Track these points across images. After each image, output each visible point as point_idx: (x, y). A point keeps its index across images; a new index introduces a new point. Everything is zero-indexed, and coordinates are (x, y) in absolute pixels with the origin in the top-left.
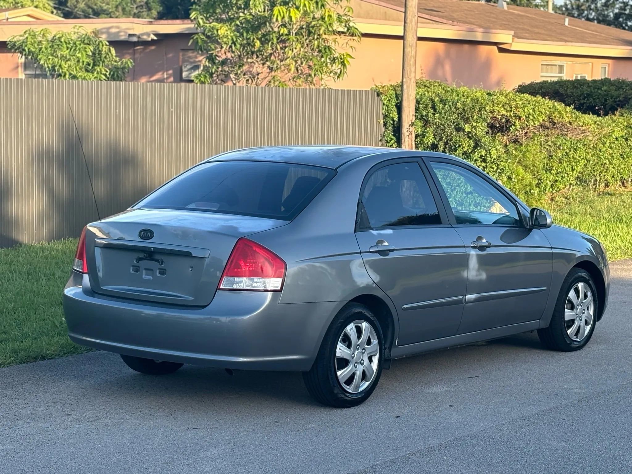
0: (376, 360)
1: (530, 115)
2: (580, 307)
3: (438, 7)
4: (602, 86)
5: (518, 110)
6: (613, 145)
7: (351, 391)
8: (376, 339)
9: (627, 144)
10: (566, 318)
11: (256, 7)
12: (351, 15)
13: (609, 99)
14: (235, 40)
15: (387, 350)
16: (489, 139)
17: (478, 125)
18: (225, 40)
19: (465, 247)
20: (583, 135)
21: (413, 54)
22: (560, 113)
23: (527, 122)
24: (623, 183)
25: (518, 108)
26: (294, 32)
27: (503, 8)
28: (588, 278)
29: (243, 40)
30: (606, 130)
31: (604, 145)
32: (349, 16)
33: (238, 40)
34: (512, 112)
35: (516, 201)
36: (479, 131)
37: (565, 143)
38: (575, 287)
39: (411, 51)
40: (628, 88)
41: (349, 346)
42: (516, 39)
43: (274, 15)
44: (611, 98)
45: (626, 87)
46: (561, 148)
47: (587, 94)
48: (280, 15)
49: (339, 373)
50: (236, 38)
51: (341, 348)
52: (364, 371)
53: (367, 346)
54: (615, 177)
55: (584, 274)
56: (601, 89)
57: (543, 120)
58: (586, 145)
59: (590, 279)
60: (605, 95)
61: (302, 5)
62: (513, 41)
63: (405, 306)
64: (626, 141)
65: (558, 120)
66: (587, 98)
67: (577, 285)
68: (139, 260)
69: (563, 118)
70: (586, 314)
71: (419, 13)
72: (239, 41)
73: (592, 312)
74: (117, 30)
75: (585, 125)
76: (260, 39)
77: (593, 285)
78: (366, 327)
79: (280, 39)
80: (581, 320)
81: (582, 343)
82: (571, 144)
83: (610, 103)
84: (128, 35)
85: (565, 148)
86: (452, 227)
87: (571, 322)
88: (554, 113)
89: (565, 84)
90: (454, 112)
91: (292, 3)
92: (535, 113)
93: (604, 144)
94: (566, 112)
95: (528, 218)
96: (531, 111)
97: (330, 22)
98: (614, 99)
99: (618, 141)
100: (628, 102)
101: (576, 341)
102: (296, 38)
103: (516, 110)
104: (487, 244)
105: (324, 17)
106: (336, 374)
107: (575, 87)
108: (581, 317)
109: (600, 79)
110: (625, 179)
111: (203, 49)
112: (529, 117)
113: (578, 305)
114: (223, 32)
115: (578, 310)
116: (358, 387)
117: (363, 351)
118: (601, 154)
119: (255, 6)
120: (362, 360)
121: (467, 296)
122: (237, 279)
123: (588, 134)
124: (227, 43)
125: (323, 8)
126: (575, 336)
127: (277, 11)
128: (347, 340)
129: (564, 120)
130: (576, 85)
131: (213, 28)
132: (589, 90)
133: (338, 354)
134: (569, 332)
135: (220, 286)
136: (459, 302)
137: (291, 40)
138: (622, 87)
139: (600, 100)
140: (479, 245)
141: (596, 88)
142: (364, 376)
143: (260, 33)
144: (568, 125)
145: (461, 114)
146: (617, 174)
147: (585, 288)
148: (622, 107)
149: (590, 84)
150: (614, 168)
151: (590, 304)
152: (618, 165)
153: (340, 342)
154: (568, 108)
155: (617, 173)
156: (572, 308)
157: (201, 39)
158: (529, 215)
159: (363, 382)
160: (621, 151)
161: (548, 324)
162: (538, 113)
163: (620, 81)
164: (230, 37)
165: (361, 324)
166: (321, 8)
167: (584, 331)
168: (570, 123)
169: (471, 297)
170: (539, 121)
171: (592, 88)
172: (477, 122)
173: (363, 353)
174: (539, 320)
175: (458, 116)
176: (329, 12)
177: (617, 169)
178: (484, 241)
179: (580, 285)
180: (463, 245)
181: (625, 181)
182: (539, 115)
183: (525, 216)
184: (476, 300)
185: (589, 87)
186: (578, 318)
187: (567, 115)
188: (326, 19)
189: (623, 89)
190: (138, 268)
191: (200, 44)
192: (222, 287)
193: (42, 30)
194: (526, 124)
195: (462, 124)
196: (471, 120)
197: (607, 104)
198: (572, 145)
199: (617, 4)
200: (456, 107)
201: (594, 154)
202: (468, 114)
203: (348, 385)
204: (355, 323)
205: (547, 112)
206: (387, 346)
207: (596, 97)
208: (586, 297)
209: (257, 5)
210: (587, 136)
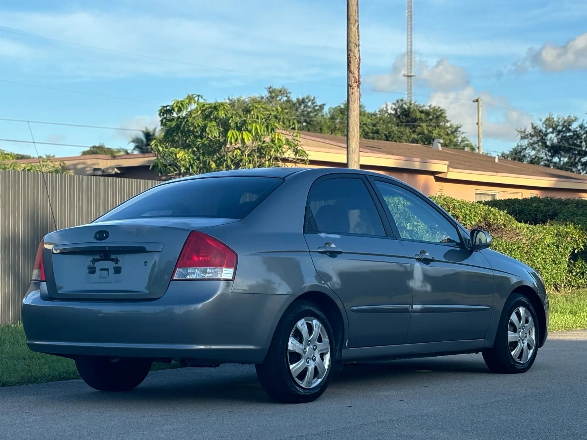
0: (327, 357)
1: (467, 215)
2: (522, 330)
3: (379, 146)
4: (532, 203)
5: (455, 210)
6: (545, 251)
7: (304, 387)
8: (327, 336)
9: (558, 250)
10: (510, 340)
11: (212, 133)
12: (298, 140)
13: (539, 214)
14: (192, 162)
15: (338, 352)
16: (430, 237)
17: (418, 224)
18: (183, 162)
19: (409, 258)
20: (517, 238)
21: (356, 159)
22: (494, 215)
23: (465, 221)
24: (556, 288)
25: (455, 208)
26: (247, 154)
27: (438, 149)
28: (528, 304)
29: (200, 163)
30: (538, 236)
31: (537, 251)
32: (297, 140)
33: (195, 162)
34: (450, 212)
35: (457, 224)
36: (420, 229)
37: (501, 245)
38: (516, 311)
39: (354, 157)
40: (556, 204)
41: (301, 341)
42: (451, 169)
43: (228, 137)
44: (541, 213)
45: (555, 203)
46: (497, 248)
47: (518, 210)
48: (234, 137)
49: (291, 367)
50: (193, 161)
51: (293, 342)
52: (316, 368)
53: (318, 343)
54: (549, 281)
55: (524, 299)
56: (531, 206)
57: (479, 220)
58: (520, 247)
59: (531, 305)
60: (535, 211)
61: (254, 129)
62: (448, 171)
63: (354, 308)
64: (557, 248)
65: (493, 222)
66: (519, 214)
67: (518, 310)
68: (95, 261)
69: (497, 220)
70: (528, 338)
71: (360, 149)
72: (196, 164)
73: (533, 337)
74: (83, 166)
75: (519, 228)
76: (215, 162)
77: (533, 310)
78: (316, 324)
79: (234, 162)
80: (524, 343)
81: (526, 366)
82: (506, 245)
83: (541, 217)
84: (93, 170)
85: (501, 248)
86: (397, 239)
87: (515, 344)
88: (489, 215)
89: (498, 203)
90: (396, 213)
91: (244, 128)
92: (471, 213)
93: (537, 249)
94: (501, 215)
95: (469, 240)
96: (468, 212)
97: (279, 144)
98: (544, 214)
99: (550, 247)
100: (557, 216)
101: (521, 364)
102: (248, 159)
103: (454, 210)
104: (431, 258)
105: (274, 139)
106: (289, 368)
107: (508, 205)
108: (523, 340)
109: (530, 197)
110: (558, 284)
111: (163, 172)
112: (466, 217)
113: (520, 329)
114: (180, 155)
115: (521, 333)
116: (310, 383)
117: (315, 347)
118: (534, 258)
119: (211, 131)
120: (314, 356)
121: (413, 306)
122: (190, 270)
123: (522, 237)
124: (185, 165)
125: (273, 132)
126: (518, 358)
127: (231, 134)
128: (298, 336)
129: (499, 222)
130: (508, 203)
131: (171, 153)
132: (520, 207)
133: (290, 347)
134: (512, 353)
135: (174, 277)
136: (406, 311)
137: (244, 161)
138: (550, 203)
139: (531, 216)
140: (423, 257)
141: (527, 205)
142: (316, 373)
143: (215, 156)
144: (503, 227)
145: (403, 214)
146: (551, 279)
147: (526, 313)
148: (551, 219)
149: (521, 202)
150: (547, 273)
151: (532, 329)
152: (551, 270)
153: (292, 336)
154: (502, 213)
155: (550, 277)
156: (515, 330)
157: (161, 163)
158: (469, 238)
159: (315, 379)
160: (553, 257)
161: (493, 344)
162: (474, 213)
163: (549, 198)
164: (187, 160)
165: (312, 321)
166: (271, 132)
167: (527, 355)
168: (505, 225)
169: (417, 307)
170: (475, 221)
171: (523, 205)
172: (417, 222)
173: (315, 350)
174: (483, 339)
175: (400, 216)
176: (278, 135)
177: (550, 274)
178: (427, 254)
179: (522, 310)
180: (408, 256)
181: (558, 286)
182: (475, 216)
183: (466, 239)
184: (422, 311)
185: (520, 204)
186: (521, 341)
187: (501, 218)
188: (276, 142)
189: (552, 205)
190: (94, 270)
191: (159, 168)
192: (175, 278)
193: (12, 163)
194: (464, 224)
195: (404, 224)
196: (412, 219)
197: (538, 218)
198: (507, 247)
199: (541, 162)
200: (397, 209)
201: (528, 258)
202: (409, 215)
203: (301, 380)
204: (306, 320)
205: (482, 213)
206: (338, 348)
207: (527, 213)
208: (527, 321)
209: (213, 131)
210: (521, 239)
